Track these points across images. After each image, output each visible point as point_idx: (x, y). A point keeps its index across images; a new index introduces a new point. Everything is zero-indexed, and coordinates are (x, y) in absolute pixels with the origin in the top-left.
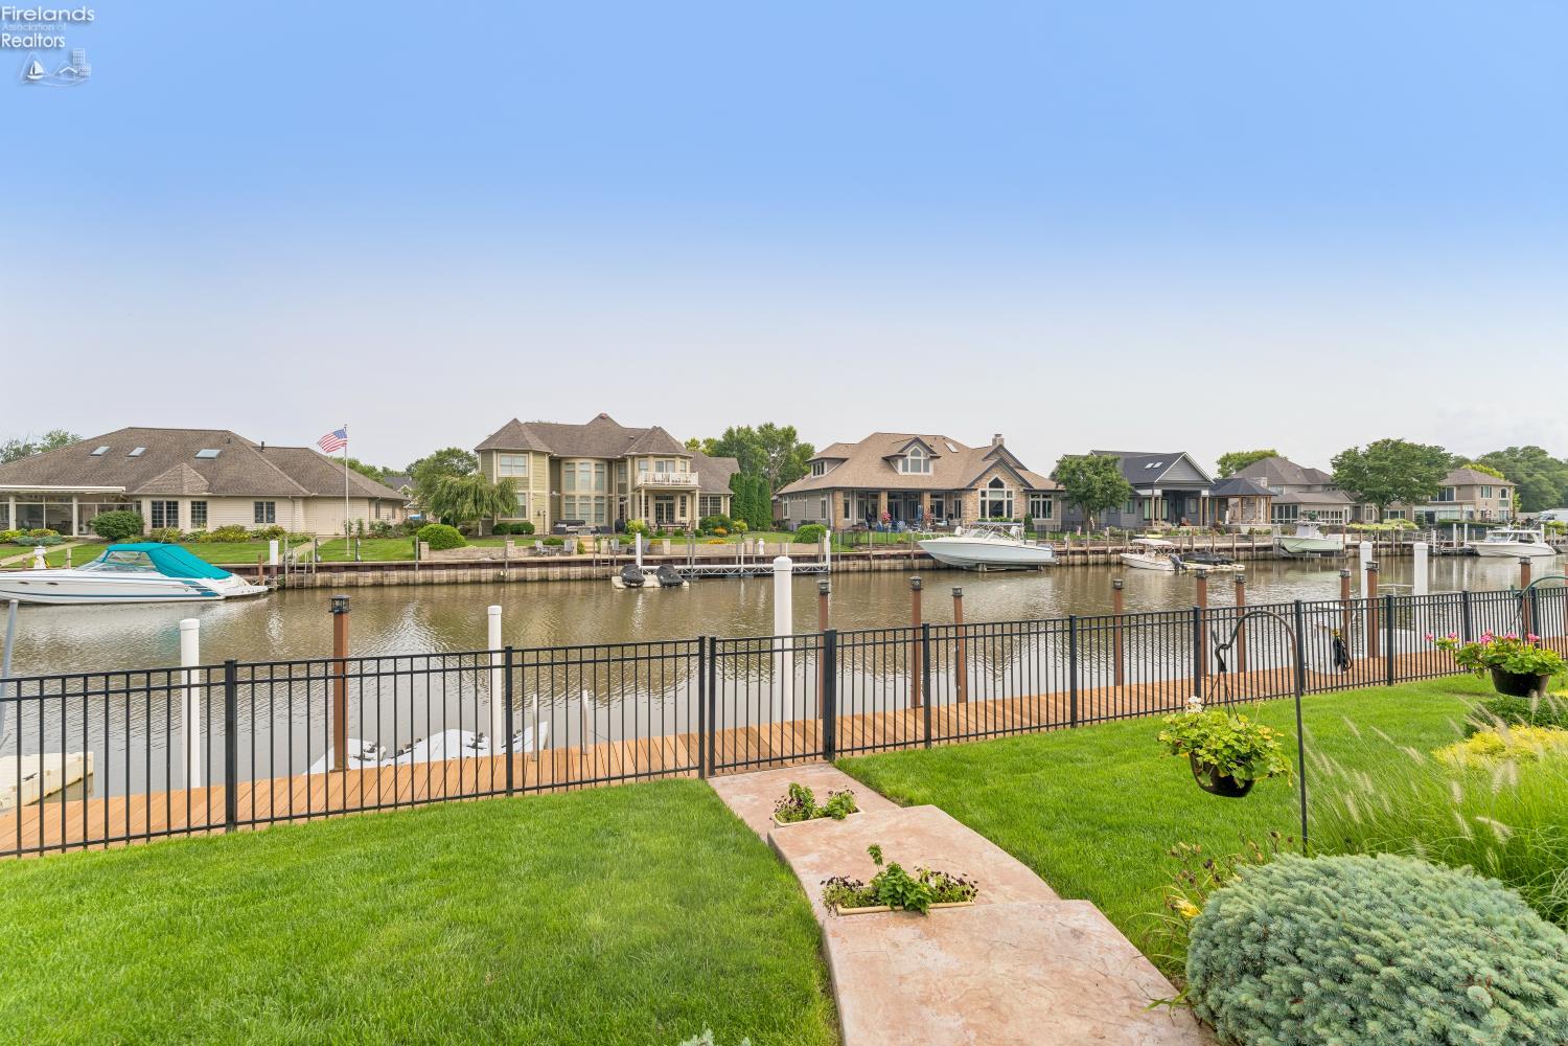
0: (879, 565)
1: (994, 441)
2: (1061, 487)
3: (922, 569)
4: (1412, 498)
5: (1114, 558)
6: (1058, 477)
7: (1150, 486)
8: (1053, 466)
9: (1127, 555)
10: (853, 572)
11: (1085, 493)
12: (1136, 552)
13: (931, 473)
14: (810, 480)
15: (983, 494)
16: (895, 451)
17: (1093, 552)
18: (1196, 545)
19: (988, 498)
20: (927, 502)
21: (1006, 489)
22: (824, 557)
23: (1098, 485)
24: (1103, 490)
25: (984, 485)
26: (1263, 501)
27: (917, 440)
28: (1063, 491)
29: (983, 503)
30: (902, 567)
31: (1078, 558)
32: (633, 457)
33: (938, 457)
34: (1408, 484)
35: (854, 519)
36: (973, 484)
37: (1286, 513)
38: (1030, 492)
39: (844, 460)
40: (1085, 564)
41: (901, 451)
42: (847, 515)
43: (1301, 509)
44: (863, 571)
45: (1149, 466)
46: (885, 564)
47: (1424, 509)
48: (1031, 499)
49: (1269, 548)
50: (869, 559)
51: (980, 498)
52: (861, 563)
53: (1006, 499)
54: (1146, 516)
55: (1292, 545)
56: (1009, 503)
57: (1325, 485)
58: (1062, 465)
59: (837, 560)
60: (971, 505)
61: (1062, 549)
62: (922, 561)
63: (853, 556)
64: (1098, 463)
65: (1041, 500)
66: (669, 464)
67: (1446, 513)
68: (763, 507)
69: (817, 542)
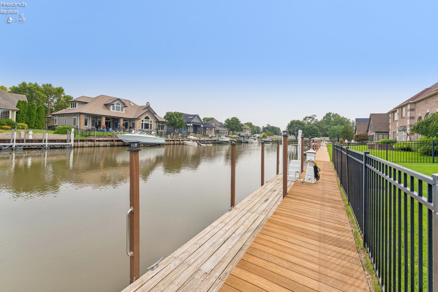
0: (99, 144)
1: (147, 104)
2: (167, 121)
3: (118, 146)
4: (237, 131)
5: (182, 142)
6: (166, 118)
7: (190, 123)
8: (165, 114)
9: (185, 142)
10: (86, 147)
11: (174, 123)
12: (187, 141)
13: (124, 112)
14: (69, 109)
15: (143, 121)
16: (110, 102)
17: (176, 141)
18: (201, 139)
19: (144, 122)
20: (122, 122)
21: (150, 120)
22: (70, 141)
23: (178, 121)
24: (179, 122)
25: (143, 118)
27: (119, 99)
28: (167, 122)
29: (142, 124)
30: (109, 145)
31: (172, 142)
33: (127, 107)
34: (237, 127)
35: (89, 126)
36: (139, 117)
37: (217, 132)
38: (157, 121)
39: (86, 103)
40: (174, 144)
41: (112, 102)
42: (86, 124)
43: (220, 132)
44: (91, 146)
45: (190, 117)
46: (102, 144)
47: (240, 133)
48: (158, 124)
49: (215, 140)
50: (94, 141)
51: (142, 122)
52: (90, 143)
54: (188, 131)
55: (220, 140)
56: (151, 124)
57: (224, 126)
58: (168, 114)
59: (78, 142)
60: (138, 124)
61: (167, 139)
62: (118, 142)
63: (86, 140)
64: (177, 115)
65: (161, 124)
67: (242, 134)
68: (39, 118)
69: (66, 134)
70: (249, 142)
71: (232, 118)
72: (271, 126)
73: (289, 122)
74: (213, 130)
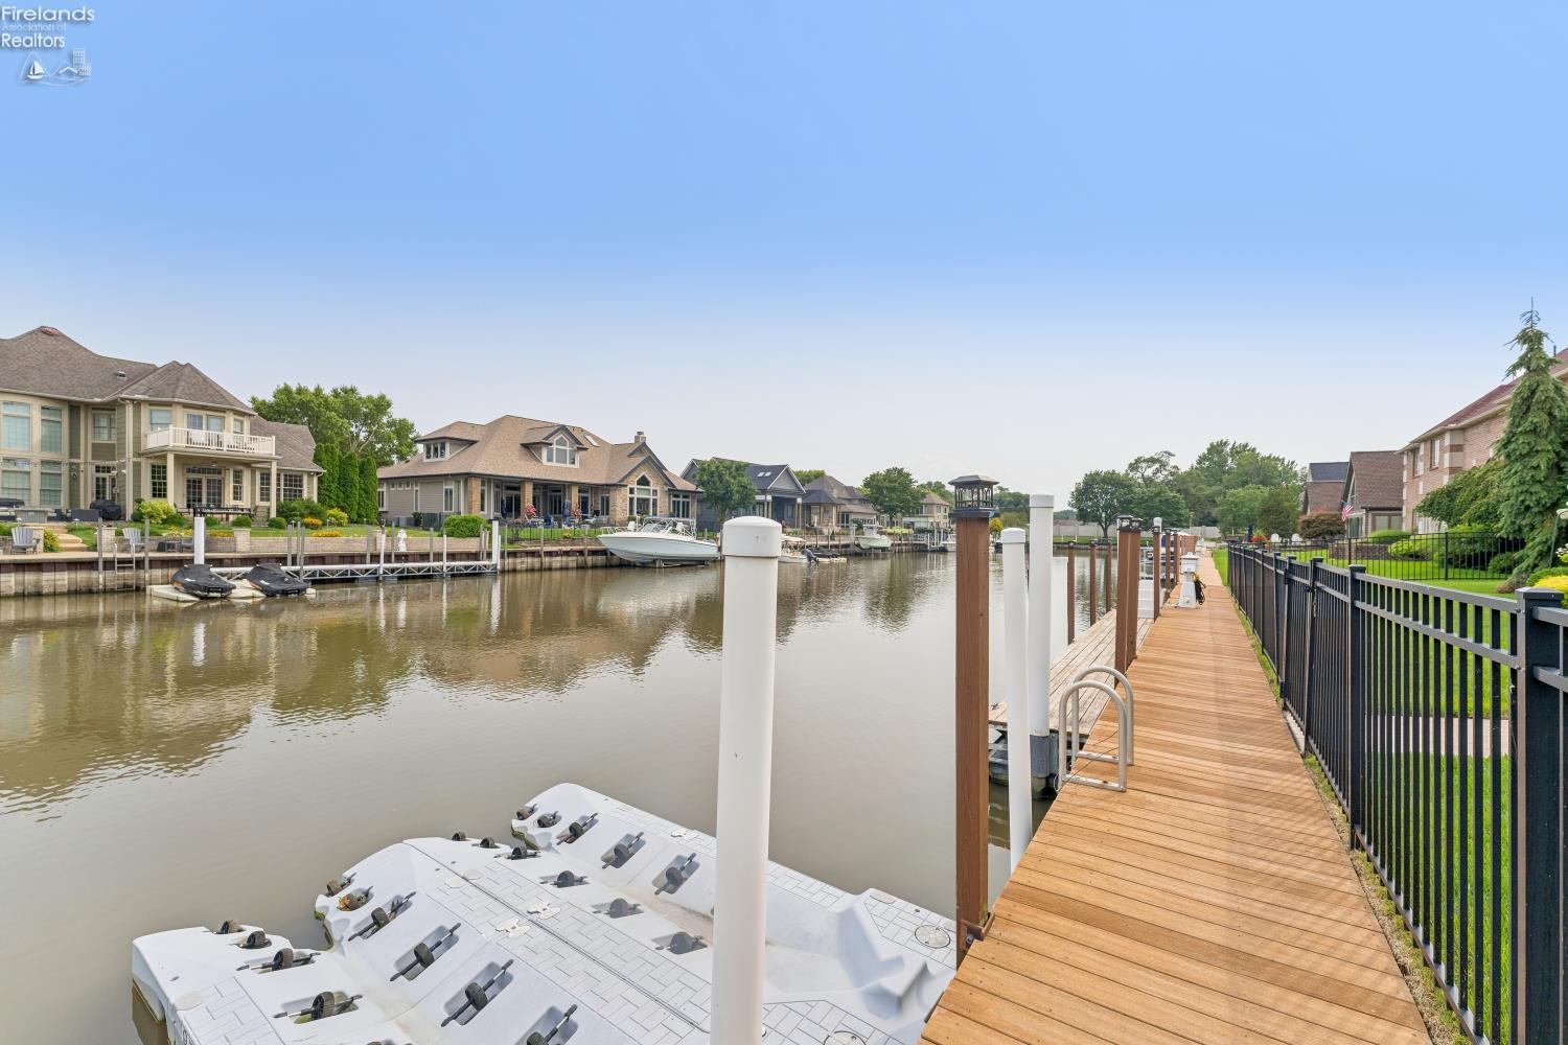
0: (550, 563)
1: (636, 438)
2: (699, 490)
3: (594, 567)
4: (906, 512)
6: (690, 477)
7: (764, 492)
10: (521, 571)
13: (577, 465)
15: (632, 491)
16: (537, 437)
18: (810, 543)
19: (636, 496)
21: (652, 488)
22: (489, 555)
23: (733, 488)
24: (738, 492)
25: (632, 482)
26: (834, 509)
27: (563, 428)
28: (701, 492)
29: (632, 500)
30: (575, 565)
32: (137, 404)
33: (585, 449)
36: (622, 480)
37: (845, 518)
38: (673, 492)
39: (472, 443)
41: (544, 438)
42: (482, 508)
43: (852, 517)
44: (533, 570)
45: (761, 475)
46: (557, 562)
47: (912, 520)
48: (673, 499)
49: (849, 546)
50: (540, 556)
51: (629, 496)
52: (527, 562)
53: (652, 497)
56: (655, 501)
57: (860, 500)
58: (691, 466)
60: (620, 502)
62: (594, 557)
63: (520, 552)
64: (731, 467)
65: (681, 499)
66: (213, 421)
67: (921, 523)
68: (366, 493)
69: (474, 536)
70: (949, 549)
71: (888, 470)
72: (1011, 491)
73: (1081, 479)
74: (834, 512)
